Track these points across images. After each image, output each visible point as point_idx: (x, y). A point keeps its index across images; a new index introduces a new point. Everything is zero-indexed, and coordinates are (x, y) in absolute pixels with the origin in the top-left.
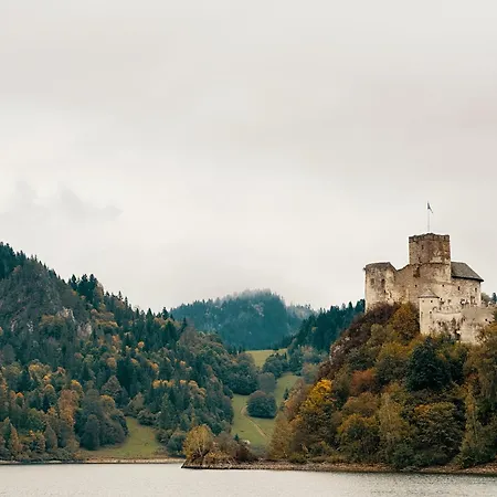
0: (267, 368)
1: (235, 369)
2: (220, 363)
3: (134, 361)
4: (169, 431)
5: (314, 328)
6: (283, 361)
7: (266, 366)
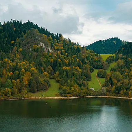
0: (107, 61)
1: (96, 61)
2: (92, 59)
3: (59, 60)
4: (63, 86)
5: (123, 48)
6: (113, 58)
7: (107, 60)
